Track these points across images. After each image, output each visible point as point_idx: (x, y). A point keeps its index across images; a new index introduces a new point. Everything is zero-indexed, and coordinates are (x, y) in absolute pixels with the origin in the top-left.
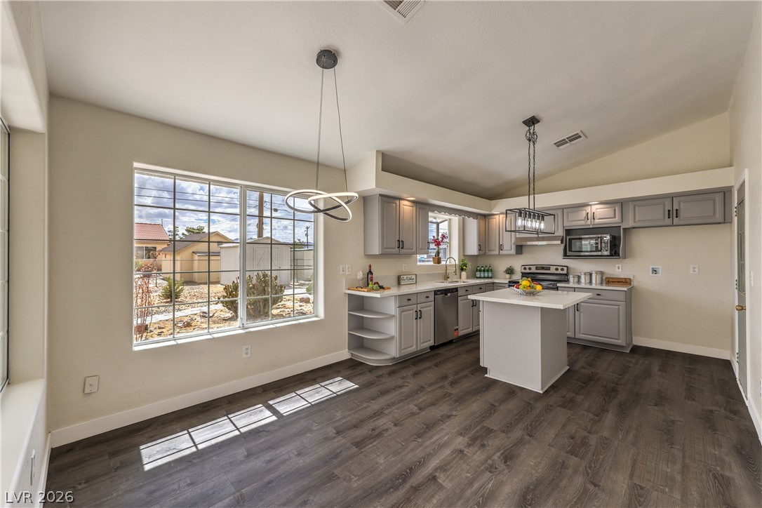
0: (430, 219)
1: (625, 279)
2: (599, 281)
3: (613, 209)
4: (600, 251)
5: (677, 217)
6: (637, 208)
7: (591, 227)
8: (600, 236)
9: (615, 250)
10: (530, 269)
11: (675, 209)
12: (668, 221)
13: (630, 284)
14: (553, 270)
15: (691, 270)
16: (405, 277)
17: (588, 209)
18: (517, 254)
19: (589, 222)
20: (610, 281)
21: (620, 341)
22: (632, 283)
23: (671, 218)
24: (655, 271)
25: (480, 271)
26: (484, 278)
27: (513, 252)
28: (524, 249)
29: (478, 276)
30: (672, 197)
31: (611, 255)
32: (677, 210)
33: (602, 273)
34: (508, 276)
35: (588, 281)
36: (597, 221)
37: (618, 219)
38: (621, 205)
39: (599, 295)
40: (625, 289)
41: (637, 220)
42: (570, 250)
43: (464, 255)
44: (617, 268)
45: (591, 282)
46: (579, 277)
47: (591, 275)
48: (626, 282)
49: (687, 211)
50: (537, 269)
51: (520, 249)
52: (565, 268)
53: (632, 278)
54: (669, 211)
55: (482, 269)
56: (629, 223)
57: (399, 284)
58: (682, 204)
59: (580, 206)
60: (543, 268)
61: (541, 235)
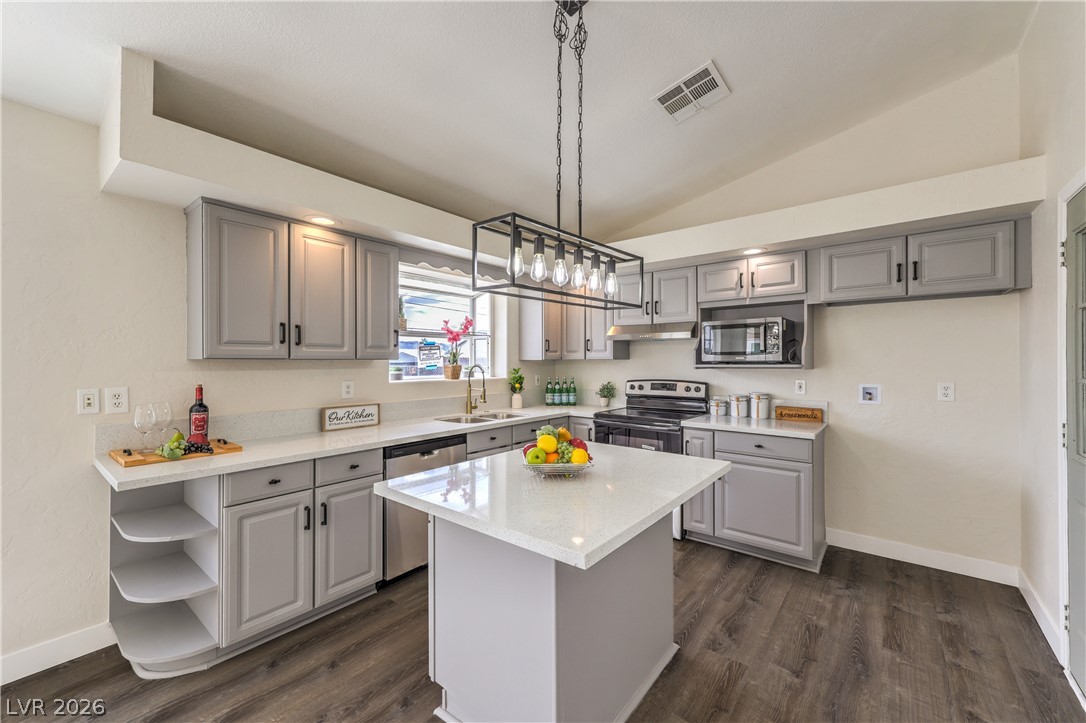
0: (402, 281)
1: (813, 410)
2: (763, 414)
3: (789, 265)
4: (765, 351)
5: (915, 278)
6: (835, 260)
7: (748, 302)
8: (762, 320)
9: (792, 349)
10: (641, 388)
11: (911, 261)
12: (897, 289)
13: (822, 421)
14: (680, 391)
15: (940, 392)
16: (341, 412)
17: (743, 266)
18: (616, 357)
19: (743, 293)
20: (785, 414)
21: (801, 549)
22: (826, 420)
23: (904, 282)
24: (868, 395)
25: (553, 391)
26: (561, 404)
27: (609, 354)
28: (633, 348)
29: (549, 401)
30: (905, 233)
31: (785, 361)
32: (915, 263)
33: (769, 398)
34: (603, 401)
35: (744, 413)
36: (759, 290)
37: (798, 285)
38: (805, 253)
39: (759, 446)
40: (811, 435)
41: (835, 286)
42: (708, 351)
43: (523, 361)
44: (797, 387)
45: (748, 419)
46: (727, 405)
47: (749, 401)
48: (814, 416)
49: (938, 264)
50: (653, 387)
51: (622, 349)
52: (703, 387)
53: (825, 408)
54: (899, 265)
55: (557, 387)
56: (821, 295)
57: (322, 428)
58: (926, 250)
59: (728, 259)
60: (664, 387)
61: (657, 320)
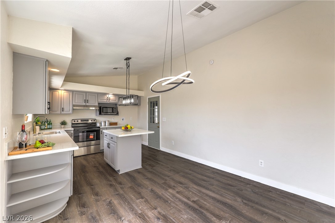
3: (116, 97)
7: (108, 103)
10: (77, 121)
17: (108, 95)
18: (73, 113)
19: (108, 101)
20: (111, 124)
22: (118, 124)
24: (123, 119)
27: (71, 112)
29: (43, 128)
33: (108, 121)
34: (63, 126)
36: (111, 101)
37: (117, 101)
42: (103, 112)
44: (113, 119)
45: (105, 125)
46: (101, 123)
47: (105, 122)
50: (81, 121)
52: (95, 120)
53: (117, 122)
59: (106, 94)
60: (85, 121)
61: (87, 104)
